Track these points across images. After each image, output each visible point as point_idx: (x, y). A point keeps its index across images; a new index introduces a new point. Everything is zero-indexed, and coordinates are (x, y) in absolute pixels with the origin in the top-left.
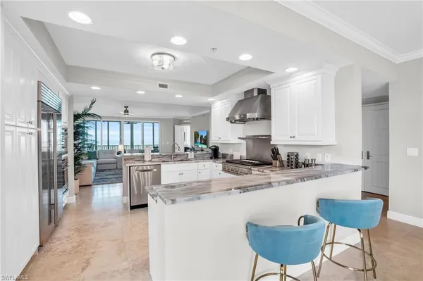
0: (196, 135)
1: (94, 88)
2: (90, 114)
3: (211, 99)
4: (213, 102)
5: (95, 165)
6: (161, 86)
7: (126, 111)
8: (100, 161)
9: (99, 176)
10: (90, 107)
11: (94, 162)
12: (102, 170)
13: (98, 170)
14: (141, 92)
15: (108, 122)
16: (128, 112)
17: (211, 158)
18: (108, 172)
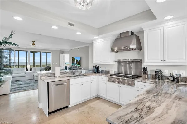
0: (73, 60)
1: (18, 18)
2: (9, 43)
3: (96, 37)
4: (95, 39)
5: (11, 78)
6: (70, 24)
7: (34, 44)
8: (14, 75)
9: (14, 86)
10: (10, 37)
11: (10, 76)
12: (16, 81)
13: (13, 81)
14: (55, 27)
15: (18, 51)
16: (35, 44)
17: (95, 73)
18: (20, 83)
